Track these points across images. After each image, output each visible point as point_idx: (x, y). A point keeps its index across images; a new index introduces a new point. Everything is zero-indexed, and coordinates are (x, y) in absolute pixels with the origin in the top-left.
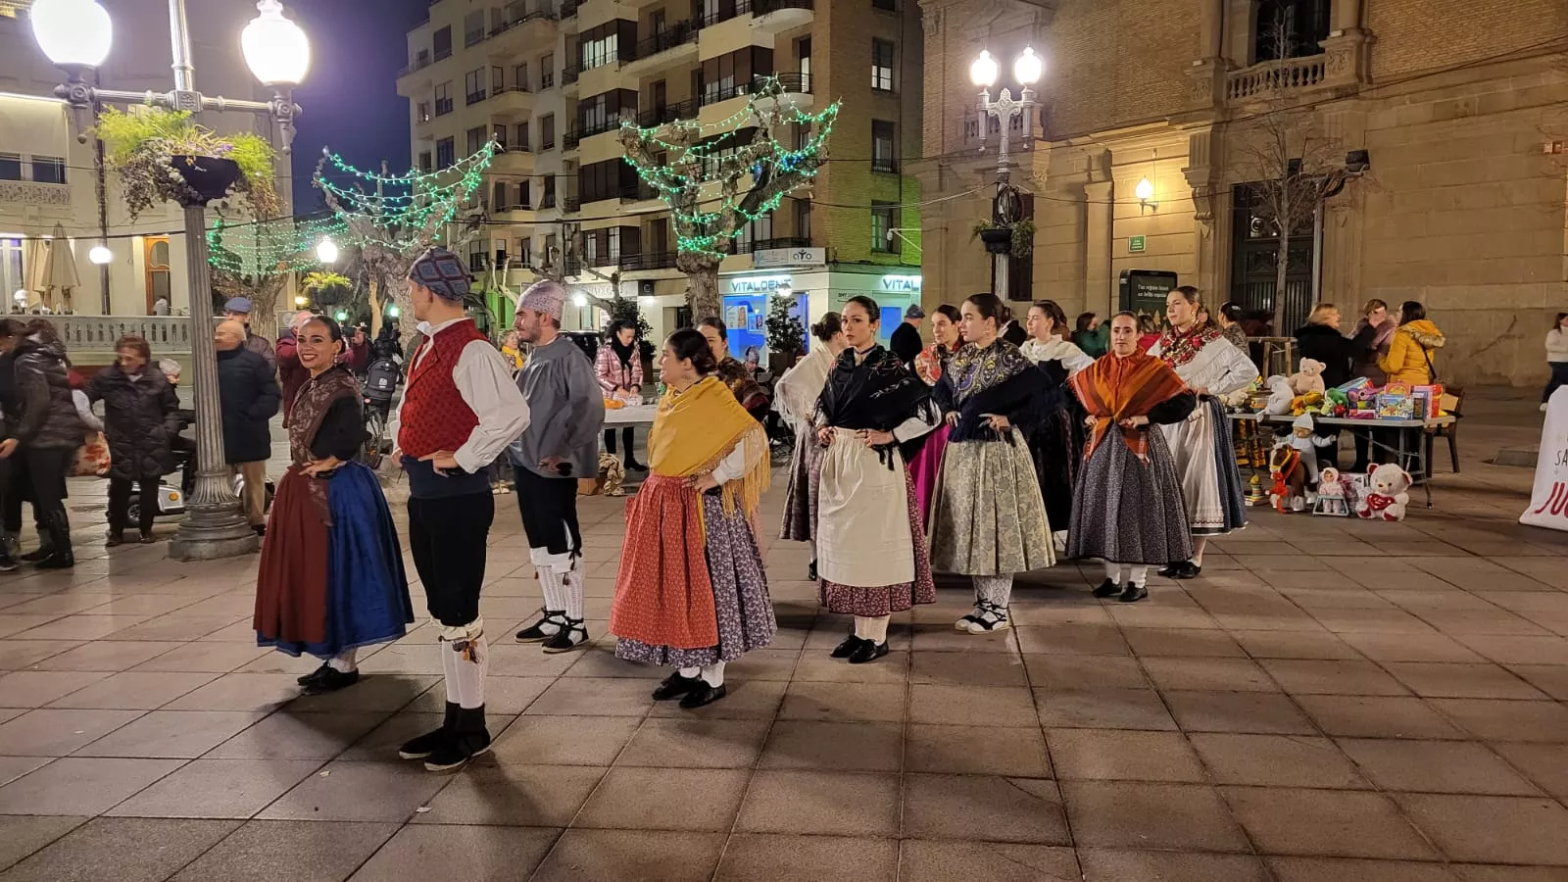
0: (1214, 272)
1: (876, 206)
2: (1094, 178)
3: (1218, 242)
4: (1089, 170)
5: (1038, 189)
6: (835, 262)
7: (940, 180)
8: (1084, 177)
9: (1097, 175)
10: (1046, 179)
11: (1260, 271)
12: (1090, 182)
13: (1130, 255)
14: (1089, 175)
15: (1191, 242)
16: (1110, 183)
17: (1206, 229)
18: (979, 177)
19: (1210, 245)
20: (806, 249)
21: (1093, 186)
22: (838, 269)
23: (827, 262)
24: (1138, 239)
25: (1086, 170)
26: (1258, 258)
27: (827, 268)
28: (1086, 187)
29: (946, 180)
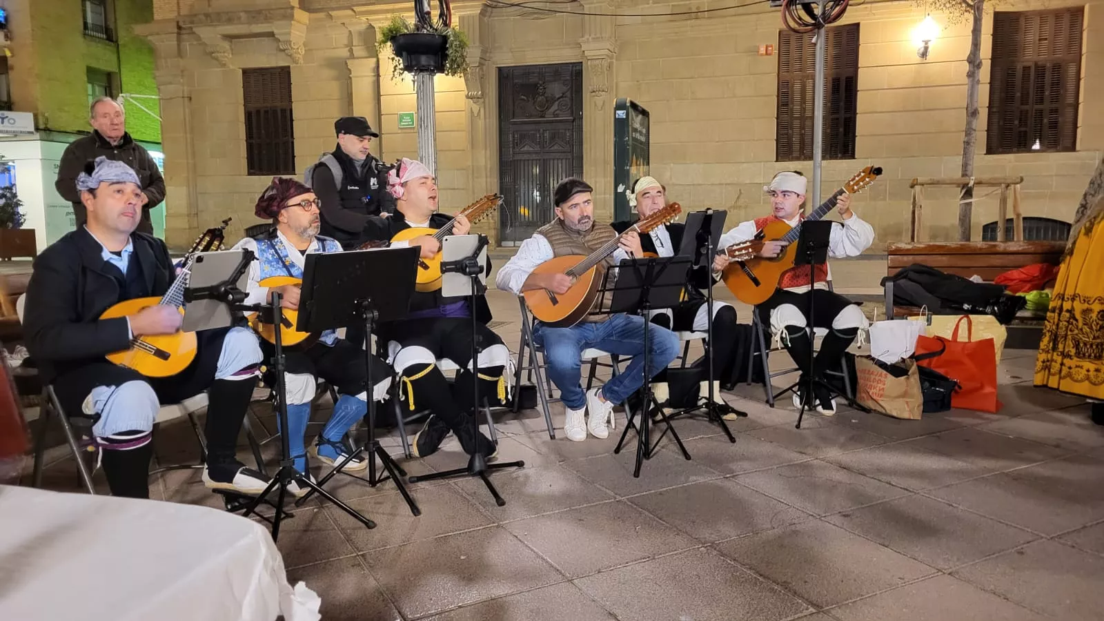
0: (486, 149)
1: (92, 73)
2: (356, 54)
3: (487, 120)
4: (350, 46)
5: (296, 62)
6: (47, 130)
7: (179, 45)
8: (344, 53)
9: (359, 51)
10: (304, 52)
11: (525, 149)
12: (352, 56)
13: (400, 131)
14: (351, 51)
15: (463, 118)
16: (375, 60)
17: (476, 108)
18: (226, 45)
19: (481, 123)
20: (6, 113)
21: (356, 61)
22: (51, 138)
23: (37, 129)
24: (407, 115)
25: (346, 46)
26: (522, 137)
27: (37, 136)
28: (349, 62)
29: (187, 46)
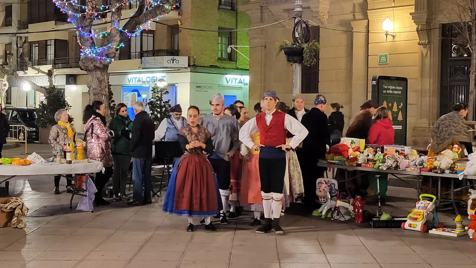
0: (430, 79)
1: (221, 31)
2: (357, 17)
3: (432, 59)
4: (354, 12)
5: (323, 23)
6: (194, 66)
7: (262, 15)
8: (350, 17)
9: (359, 16)
10: (327, 17)
11: (458, 77)
12: (354, 19)
13: (379, 66)
14: (354, 15)
15: (416, 58)
16: (367, 21)
17: (425, 51)
18: (286, 15)
19: (427, 61)
20: (175, 57)
21: (356, 22)
22: (196, 71)
23: (189, 66)
24: (383, 56)
25: (352, 12)
26: (456, 70)
27: (189, 69)
28: (352, 23)
29: (266, 15)
